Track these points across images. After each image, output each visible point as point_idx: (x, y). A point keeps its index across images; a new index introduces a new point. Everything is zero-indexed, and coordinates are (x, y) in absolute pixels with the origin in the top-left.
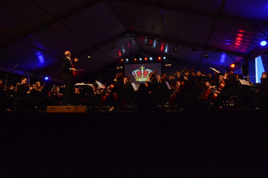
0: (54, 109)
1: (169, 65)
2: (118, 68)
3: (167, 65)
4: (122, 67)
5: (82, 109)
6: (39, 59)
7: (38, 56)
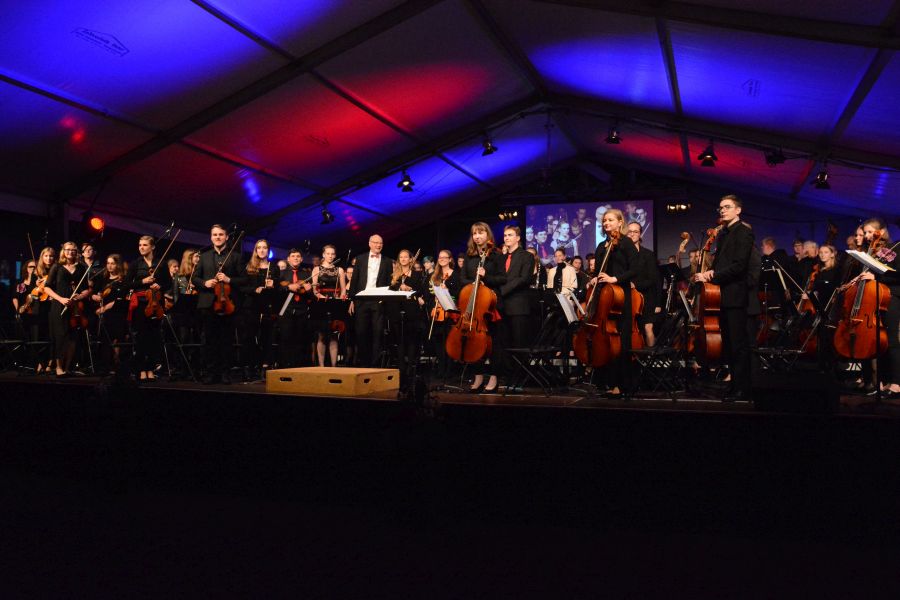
0: (289, 379)
1: (680, 208)
2: (502, 217)
3: (672, 208)
4: (515, 214)
5: (384, 380)
6: (247, 191)
7: (245, 179)
